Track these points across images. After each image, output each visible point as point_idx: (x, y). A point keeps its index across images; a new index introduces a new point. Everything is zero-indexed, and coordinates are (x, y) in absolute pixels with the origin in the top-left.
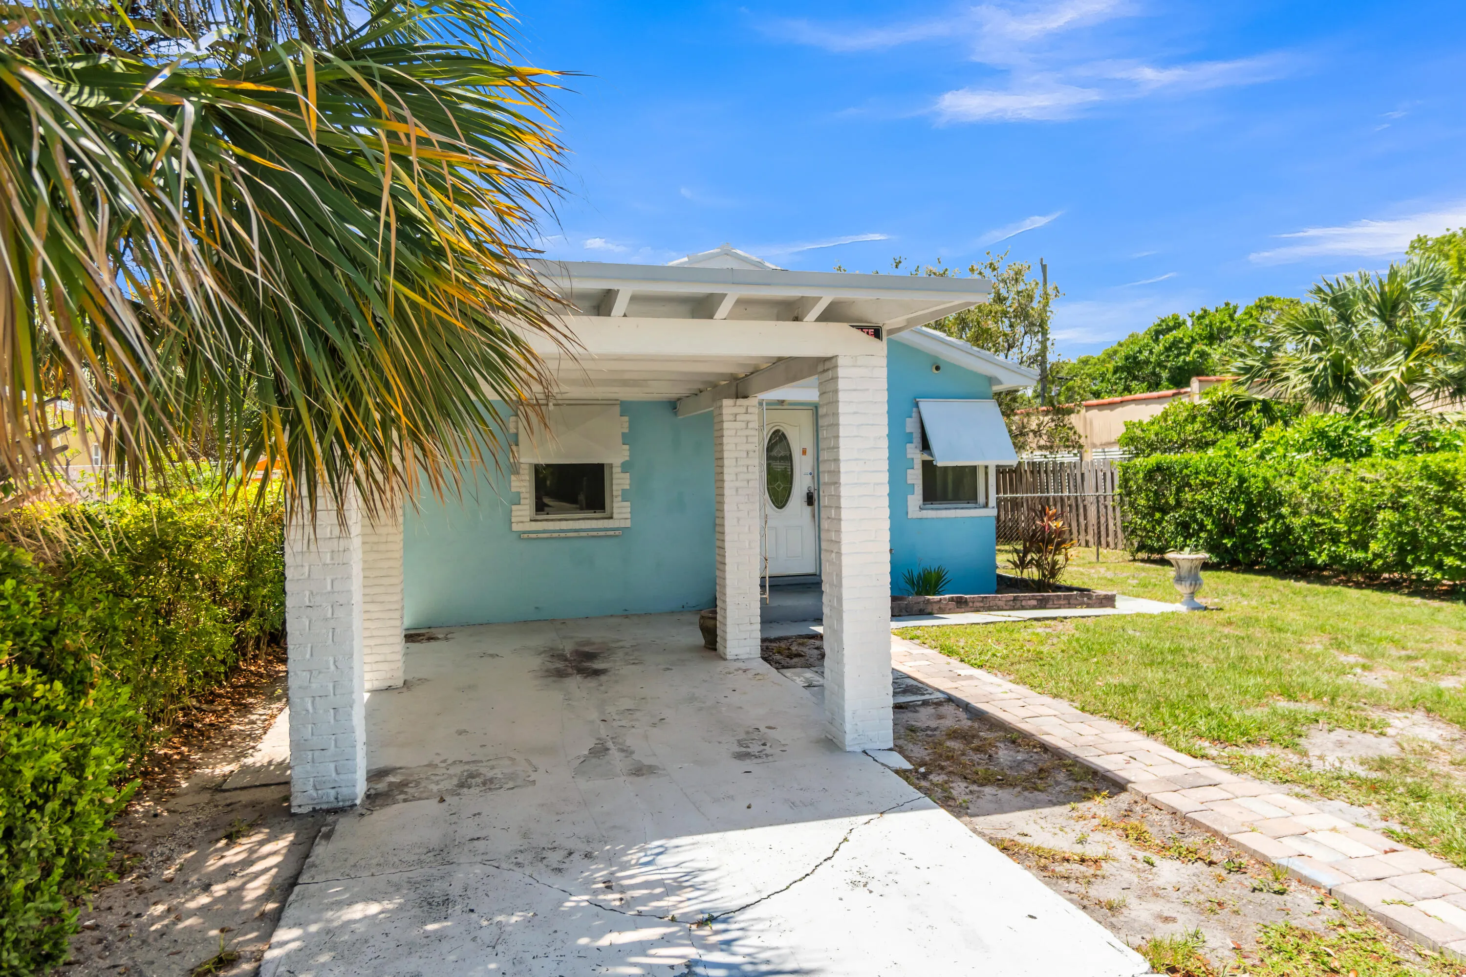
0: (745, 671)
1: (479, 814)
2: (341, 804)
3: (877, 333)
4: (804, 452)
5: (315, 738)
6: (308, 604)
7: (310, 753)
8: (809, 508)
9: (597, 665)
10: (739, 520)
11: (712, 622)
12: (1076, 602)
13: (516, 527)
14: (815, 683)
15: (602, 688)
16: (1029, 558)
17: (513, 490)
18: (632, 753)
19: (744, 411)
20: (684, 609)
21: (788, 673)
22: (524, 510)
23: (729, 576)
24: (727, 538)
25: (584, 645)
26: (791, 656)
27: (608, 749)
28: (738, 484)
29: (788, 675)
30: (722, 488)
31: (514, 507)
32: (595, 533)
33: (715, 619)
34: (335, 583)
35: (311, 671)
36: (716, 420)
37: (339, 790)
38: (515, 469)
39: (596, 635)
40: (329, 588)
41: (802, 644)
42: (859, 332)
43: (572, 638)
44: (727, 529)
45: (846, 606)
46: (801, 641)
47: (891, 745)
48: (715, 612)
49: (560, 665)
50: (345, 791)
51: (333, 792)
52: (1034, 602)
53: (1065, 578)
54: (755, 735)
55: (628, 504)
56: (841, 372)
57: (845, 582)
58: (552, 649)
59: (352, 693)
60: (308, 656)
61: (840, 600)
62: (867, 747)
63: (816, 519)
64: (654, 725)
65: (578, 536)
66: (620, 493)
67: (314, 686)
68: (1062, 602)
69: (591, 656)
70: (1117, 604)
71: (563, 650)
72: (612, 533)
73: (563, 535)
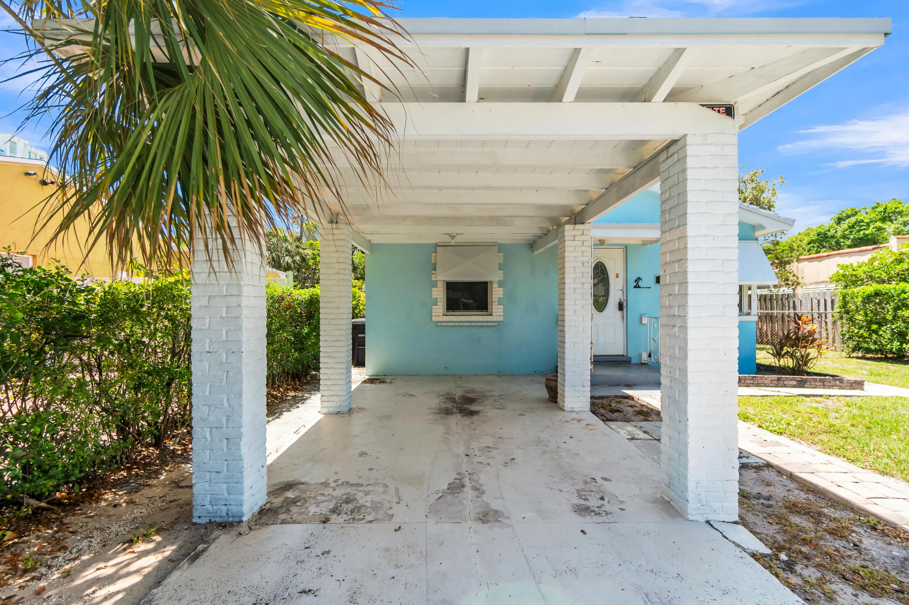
0: (579, 421)
1: (328, 552)
2: (231, 519)
3: (729, 111)
4: (617, 276)
5: (211, 462)
6: (208, 350)
7: (208, 474)
8: (620, 312)
9: (474, 408)
10: (575, 311)
11: (554, 383)
12: (829, 384)
13: (434, 319)
14: (637, 436)
15: (472, 426)
16: (785, 351)
17: (433, 297)
18: (483, 493)
19: (581, 233)
20: (535, 373)
21: (613, 425)
22: (439, 309)
23: (567, 351)
24: (567, 324)
25: (469, 393)
26: (613, 411)
27: (463, 486)
28: (575, 286)
29: (613, 427)
30: (564, 288)
31: (434, 307)
32: (481, 324)
33: (557, 381)
34: (229, 334)
35: (209, 406)
36: (559, 252)
37: (230, 507)
38: (434, 284)
39: (477, 386)
40: (224, 337)
41: (619, 402)
42: (710, 111)
43: (462, 387)
44: (567, 318)
45: (691, 378)
46: (618, 400)
47: (737, 519)
48: (557, 377)
49: (449, 405)
50: (234, 509)
51: (224, 509)
52: (795, 383)
53: (816, 366)
54: (592, 486)
55: (502, 307)
56: (690, 150)
57: (690, 355)
58: (448, 394)
59: (240, 427)
60: (207, 393)
61: (684, 372)
62: (710, 518)
63: (625, 319)
64: (506, 464)
65: (471, 325)
66: (497, 300)
67: (211, 418)
68: (818, 384)
69: (471, 401)
70: (865, 387)
71: (455, 395)
72: (491, 324)
73: (462, 324)
